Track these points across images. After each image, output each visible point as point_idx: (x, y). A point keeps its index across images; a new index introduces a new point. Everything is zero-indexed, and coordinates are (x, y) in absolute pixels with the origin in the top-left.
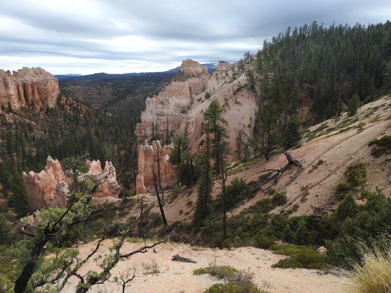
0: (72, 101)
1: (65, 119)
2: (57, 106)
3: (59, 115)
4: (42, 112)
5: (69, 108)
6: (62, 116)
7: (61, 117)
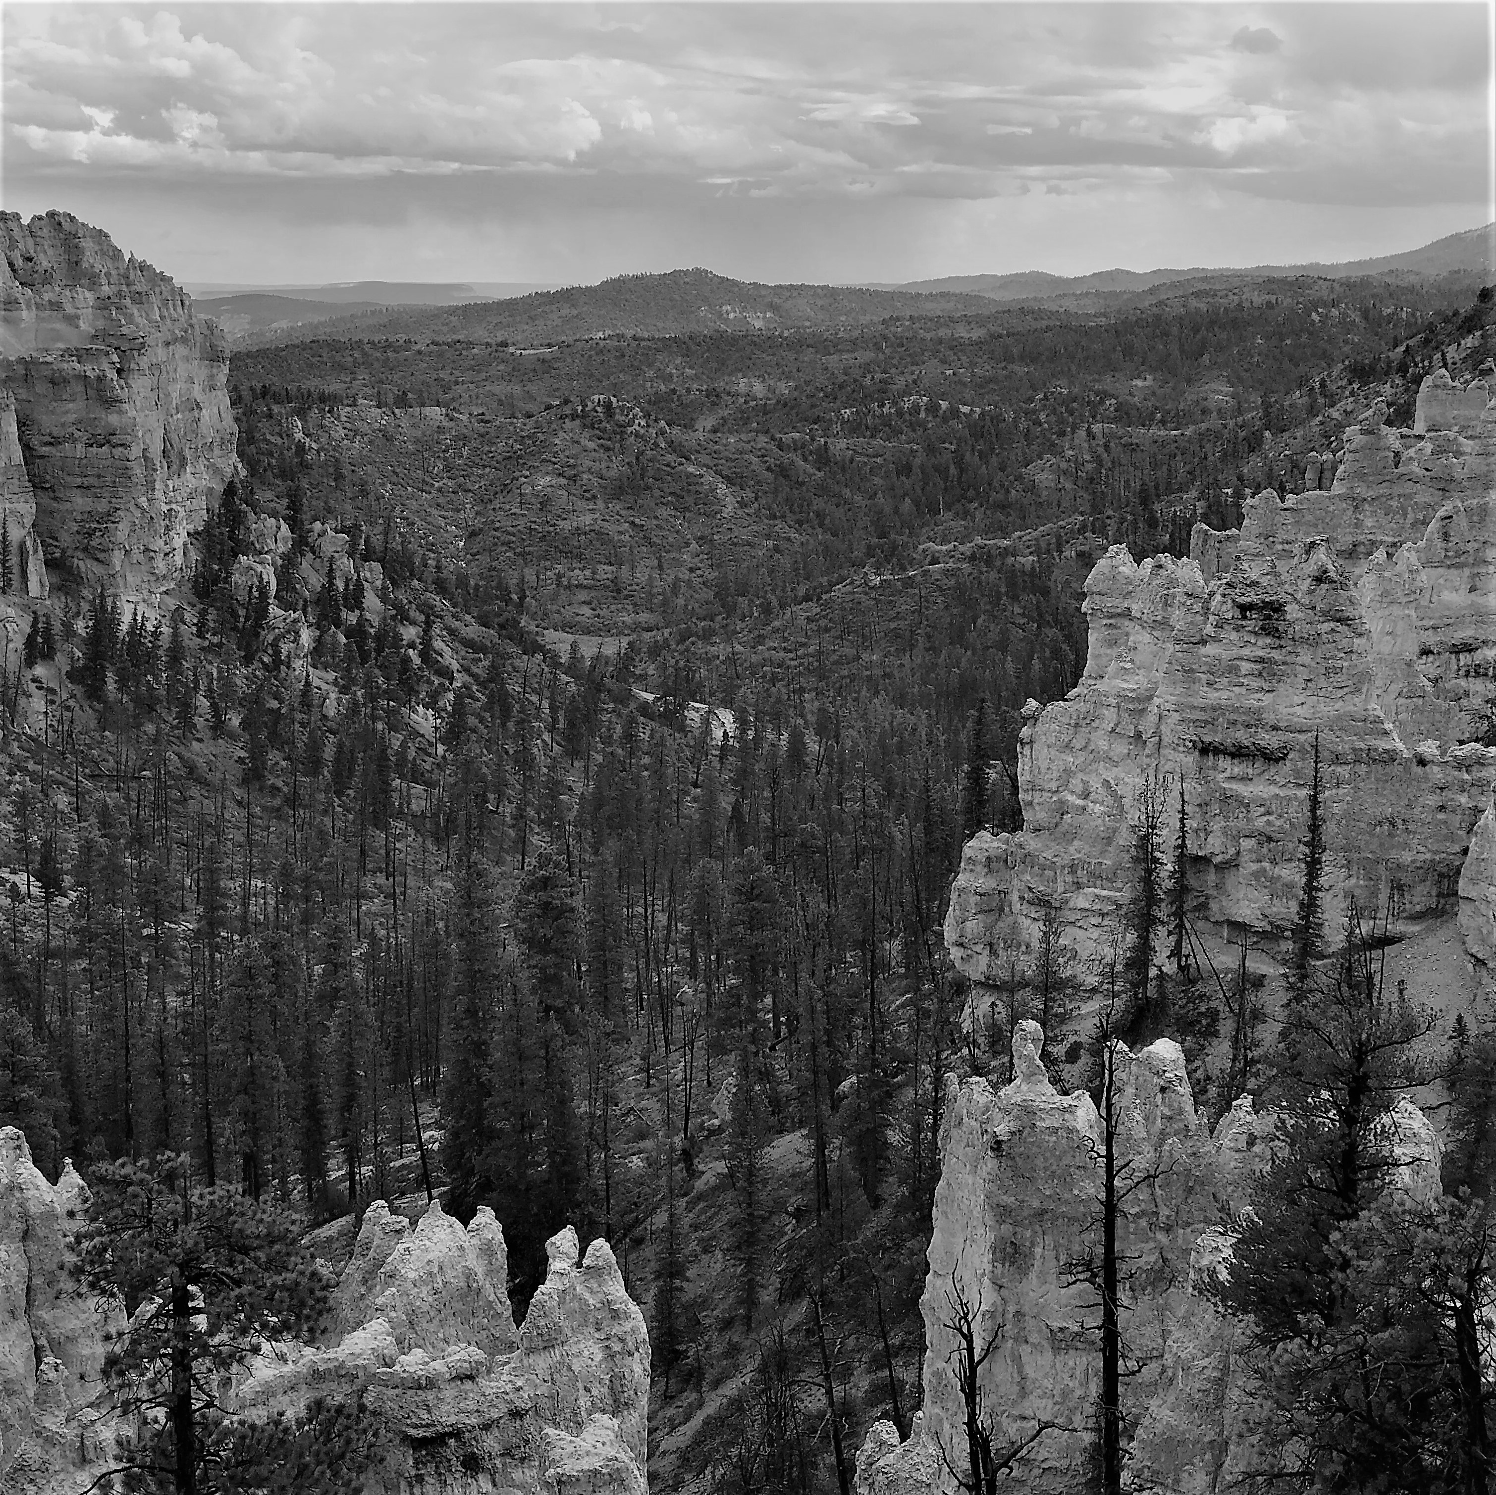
0: (346, 564)
1: (257, 753)
2: (190, 616)
3: (203, 702)
4: (39, 670)
5: (306, 637)
6: (235, 720)
7: (218, 727)
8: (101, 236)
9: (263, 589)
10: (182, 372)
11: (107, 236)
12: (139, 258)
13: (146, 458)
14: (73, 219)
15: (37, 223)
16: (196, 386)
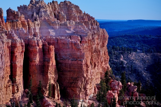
8: (77, 7)
9: (115, 99)
10: (96, 42)
11: (78, 7)
12: (86, 13)
13: (86, 64)
14: (70, 3)
15: (62, 4)
16: (99, 46)
